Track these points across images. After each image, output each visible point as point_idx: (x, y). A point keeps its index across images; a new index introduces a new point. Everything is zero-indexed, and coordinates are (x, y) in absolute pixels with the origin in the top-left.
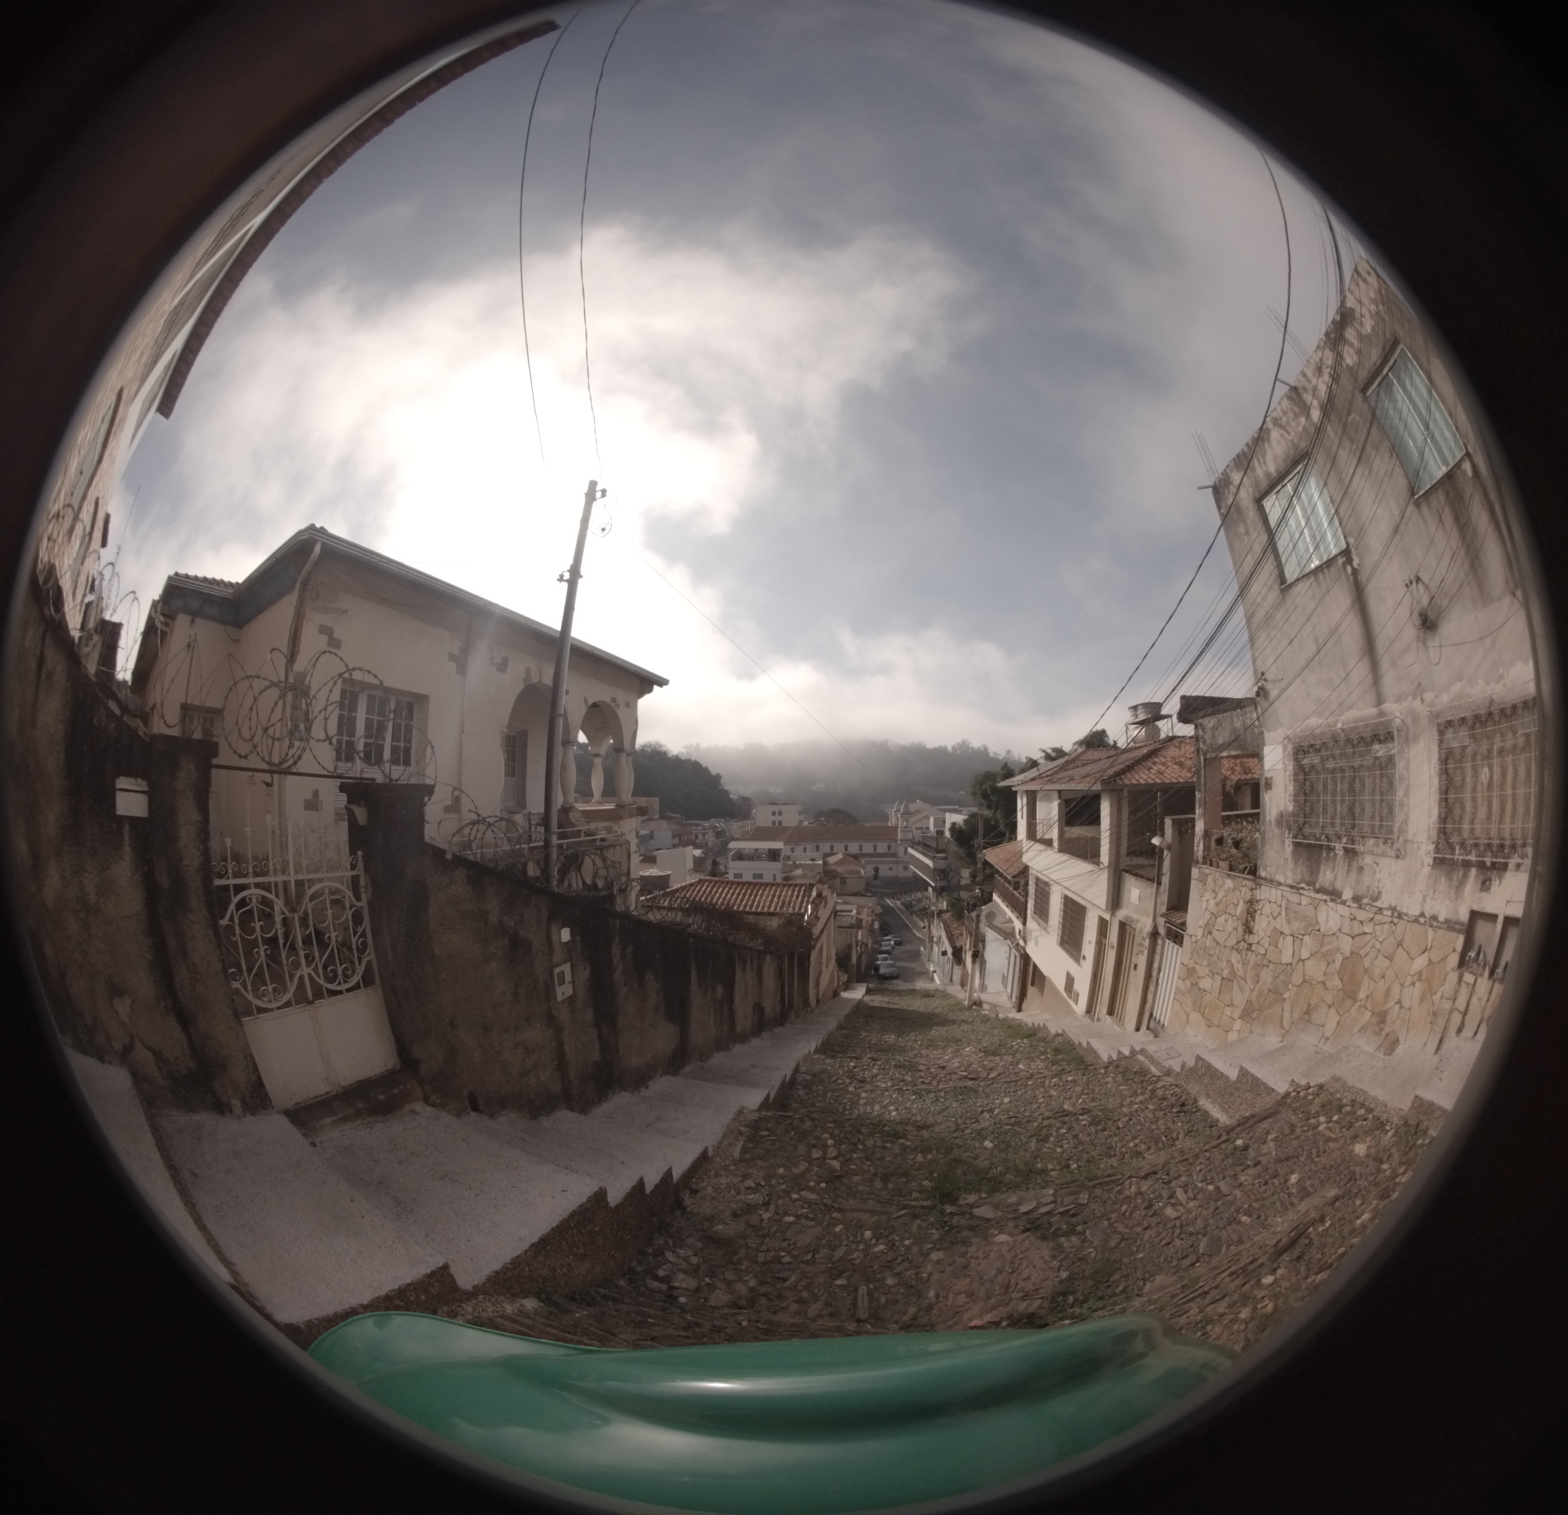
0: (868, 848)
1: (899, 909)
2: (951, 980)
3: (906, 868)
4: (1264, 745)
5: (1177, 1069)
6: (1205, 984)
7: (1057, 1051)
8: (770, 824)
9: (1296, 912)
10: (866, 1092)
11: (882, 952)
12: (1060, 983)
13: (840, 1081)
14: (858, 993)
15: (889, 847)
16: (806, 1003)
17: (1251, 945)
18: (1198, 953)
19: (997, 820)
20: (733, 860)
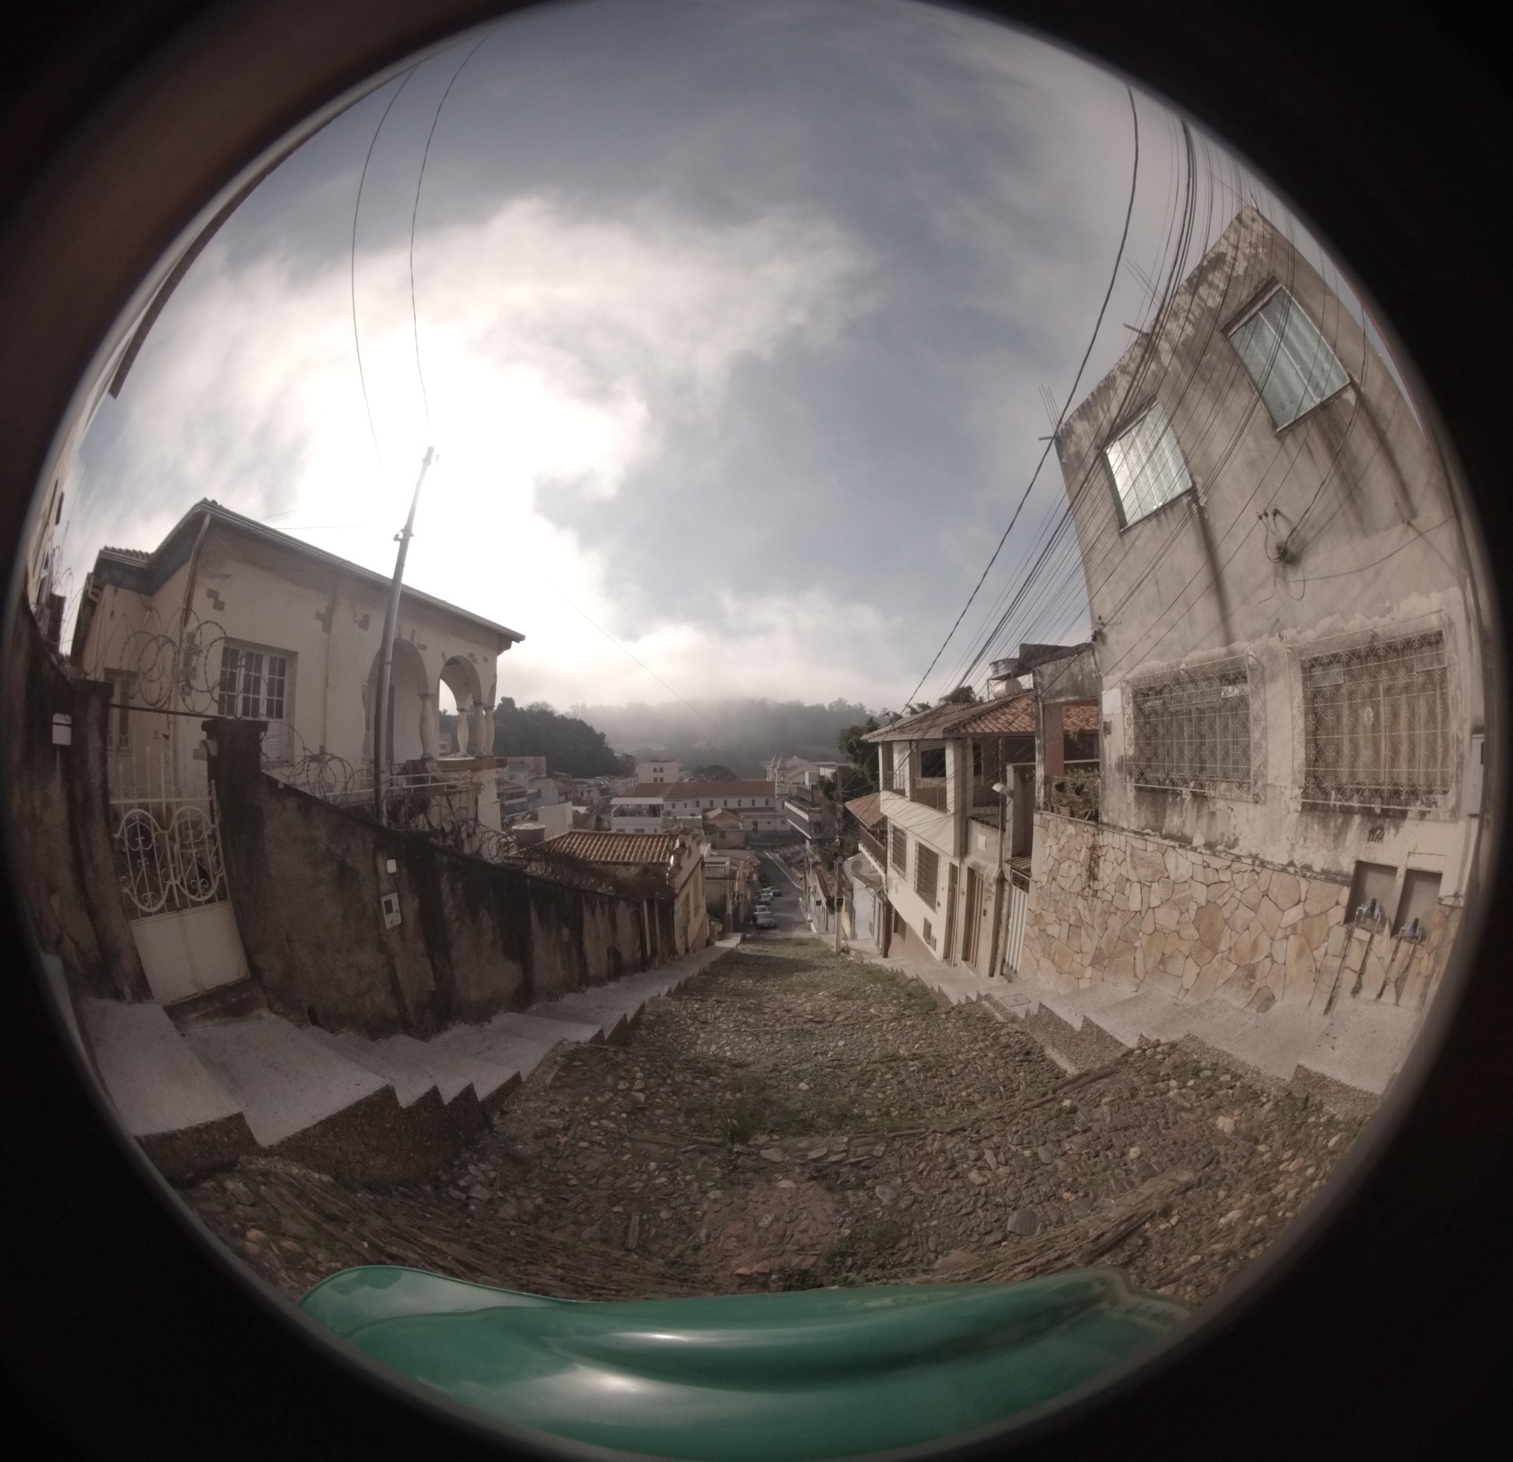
0: (746, 803)
1: (777, 861)
2: (827, 929)
3: (784, 822)
4: (1102, 689)
5: (1022, 1016)
6: (1053, 930)
7: (910, 995)
8: (652, 781)
9: (1141, 859)
10: (705, 1032)
11: (761, 903)
12: (918, 929)
13: (682, 1022)
14: (733, 942)
15: (767, 803)
16: (673, 951)
17: (1097, 891)
18: (1044, 899)
19: (863, 773)
20: (615, 816)
